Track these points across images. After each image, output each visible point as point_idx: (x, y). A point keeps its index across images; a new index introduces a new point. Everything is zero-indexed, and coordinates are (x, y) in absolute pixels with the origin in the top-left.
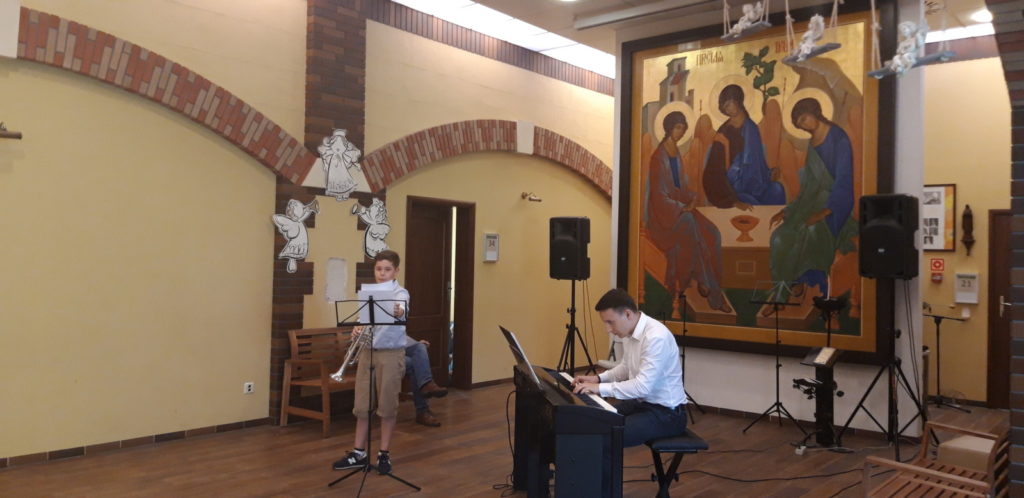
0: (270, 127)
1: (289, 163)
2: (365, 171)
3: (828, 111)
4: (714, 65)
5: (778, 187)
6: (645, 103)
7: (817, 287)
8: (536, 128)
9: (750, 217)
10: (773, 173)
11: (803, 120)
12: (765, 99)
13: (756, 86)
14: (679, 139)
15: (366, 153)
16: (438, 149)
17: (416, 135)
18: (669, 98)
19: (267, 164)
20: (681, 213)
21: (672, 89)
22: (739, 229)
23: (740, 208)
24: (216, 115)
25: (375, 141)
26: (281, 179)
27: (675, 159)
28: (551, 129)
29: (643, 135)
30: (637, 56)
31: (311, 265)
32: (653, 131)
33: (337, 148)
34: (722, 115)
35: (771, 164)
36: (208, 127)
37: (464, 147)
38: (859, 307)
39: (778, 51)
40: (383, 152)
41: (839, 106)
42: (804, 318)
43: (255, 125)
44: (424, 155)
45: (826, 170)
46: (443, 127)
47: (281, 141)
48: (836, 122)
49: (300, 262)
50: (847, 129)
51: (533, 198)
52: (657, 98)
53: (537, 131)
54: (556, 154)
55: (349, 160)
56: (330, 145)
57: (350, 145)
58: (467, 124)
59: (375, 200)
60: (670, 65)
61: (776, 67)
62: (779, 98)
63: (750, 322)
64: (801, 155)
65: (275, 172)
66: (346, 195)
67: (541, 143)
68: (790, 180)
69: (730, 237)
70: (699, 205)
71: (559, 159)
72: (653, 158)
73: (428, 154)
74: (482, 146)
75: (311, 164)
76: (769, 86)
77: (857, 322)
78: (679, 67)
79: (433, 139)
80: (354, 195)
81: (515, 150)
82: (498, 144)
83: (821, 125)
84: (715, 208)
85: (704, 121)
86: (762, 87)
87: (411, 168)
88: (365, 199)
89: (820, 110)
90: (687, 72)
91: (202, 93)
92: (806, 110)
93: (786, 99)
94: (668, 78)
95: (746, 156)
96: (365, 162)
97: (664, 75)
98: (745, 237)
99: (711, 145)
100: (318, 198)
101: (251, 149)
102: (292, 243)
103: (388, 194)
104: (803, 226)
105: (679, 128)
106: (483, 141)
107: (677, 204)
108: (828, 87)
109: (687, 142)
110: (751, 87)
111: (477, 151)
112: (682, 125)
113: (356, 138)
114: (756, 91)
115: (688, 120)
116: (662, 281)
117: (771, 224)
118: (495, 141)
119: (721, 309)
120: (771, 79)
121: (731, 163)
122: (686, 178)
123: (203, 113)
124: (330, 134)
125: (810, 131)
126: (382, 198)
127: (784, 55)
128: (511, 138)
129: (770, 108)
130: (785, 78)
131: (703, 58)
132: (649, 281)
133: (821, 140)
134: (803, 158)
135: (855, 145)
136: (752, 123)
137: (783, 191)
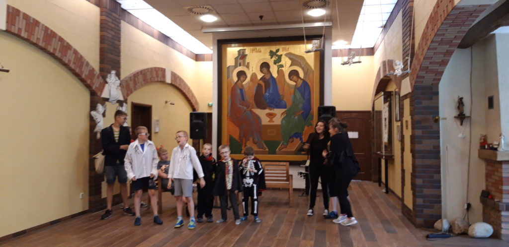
0: (91, 69)
1: (97, 86)
3: (302, 75)
4: (258, 54)
5: (284, 102)
6: (228, 66)
7: (299, 139)
8: (172, 72)
9: (273, 113)
10: (282, 96)
11: (293, 77)
12: (278, 69)
13: (275, 63)
14: (244, 81)
16: (143, 80)
17: (136, 73)
18: (239, 64)
20: (245, 111)
21: (241, 61)
22: (269, 117)
23: (269, 109)
24: (73, 63)
26: (93, 94)
27: (242, 89)
28: (176, 72)
29: (228, 78)
30: (223, 46)
32: (232, 77)
33: (112, 78)
34: (261, 73)
35: (281, 93)
36: (70, 69)
37: (150, 79)
39: (283, 51)
41: (306, 73)
42: (294, 150)
43: (86, 67)
44: (139, 82)
45: (301, 97)
46: (144, 70)
47: (95, 75)
48: (305, 79)
50: (308, 82)
51: (172, 103)
52: (233, 64)
54: (177, 84)
55: (117, 85)
56: (110, 77)
57: (117, 78)
58: (151, 69)
60: (239, 51)
61: (282, 57)
62: (284, 69)
63: (274, 153)
64: (292, 90)
65: (91, 91)
66: (115, 102)
67: (173, 78)
68: (288, 99)
69: (265, 121)
70: (252, 108)
72: (232, 88)
74: (156, 79)
76: (280, 64)
78: (243, 53)
79: (141, 75)
80: (118, 101)
81: (165, 82)
82: (160, 78)
83: (299, 80)
84: (259, 109)
85: (254, 76)
86: (277, 64)
88: (121, 103)
89: (299, 75)
90: (246, 55)
92: (293, 74)
93: (286, 69)
94: (238, 57)
95: (271, 90)
97: (237, 55)
98: (271, 121)
99: (257, 85)
101: (84, 80)
102: (98, 124)
103: (128, 101)
104: (293, 116)
105: (243, 77)
106: (156, 77)
107: (243, 108)
108: (302, 66)
110: (273, 64)
111: (154, 81)
112: (245, 76)
114: (275, 65)
115: (247, 74)
117: (282, 115)
119: (262, 149)
120: (280, 61)
121: (265, 92)
122: (247, 97)
123: (69, 61)
125: (296, 82)
127: (285, 52)
128: (164, 76)
129: (280, 72)
130: (286, 61)
131: (253, 50)
132: (231, 139)
133: (299, 85)
134: (293, 92)
135: (311, 88)
136: (273, 78)
137: (286, 104)
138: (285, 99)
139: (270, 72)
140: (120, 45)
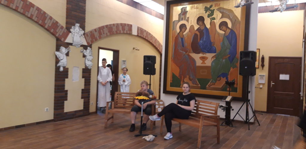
0: (55, 22)
1: (61, 34)
2: (85, 38)
3: (230, 25)
4: (196, 10)
5: (214, 48)
6: (173, 21)
7: (225, 78)
8: (138, 27)
9: (205, 57)
10: (213, 43)
11: (222, 28)
12: (211, 21)
13: (208, 17)
14: (184, 32)
15: (86, 32)
16: (108, 32)
17: (102, 27)
18: (181, 19)
19: (53, 34)
20: (184, 55)
21: (183, 16)
22: (202, 60)
23: (202, 54)
24: (36, 17)
25: (88, 28)
26: (58, 40)
27: (183, 38)
28: (142, 28)
29: (173, 30)
30: (171, 6)
31: (68, 69)
32: (176, 29)
33: (76, 29)
34: (198, 25)
36: (33, 20)
37: (116, 32)
38: (237, 84)
39: (215, 6)
40: (91, 32)
41: (233, 24)
42: (221, 87)
43: (50, 20)
44: (104, 34)
45: (229, 43)
46: (110, 25)
47: (58, 26)
48: (232, 29)
49: (64, 67)
50: (235, 31)
51: (137, 49)
52: (177, 19)
53: (138, 28)
54: (144, 36)
55: (80, 34)
56: (74, 28)
57: (81, 29)
58: (117, 24)
59: (89, 48)
60: (182, 9)
61: (214, 11)
62: (215, 21)
63: (204, 88)
64: (221, 38)
65: (56, 37)
66: (79, 46)
67: (139, 32)
68: (218, 46)
69: (199, 63)
70: (190, 52)
71: (144, 37)
72: (176, 38)
73: (105, 33)
74: (122, 32)
75: (67, 35)
76: (212, 17)
77: (236, 88)
78: (185, 10)
79: (107, 28)
80: (82, 46)
81: (132, 34)
82: (127, 31)
83: (228, 30)
84: (195, 54)
85: (192, 27)
86: (210, 17)
87: (100, 38)
88: (85, 47)
89: (228, 25)
90: (187, 11)
91: (32, 9)
92: (223, 25)
93: (217, 21)
94: (181, 13)
95: (204, 38)
96: (85, 35)
97: (180, 12)
98: (203, 63)
99: (194, 34)
100: (70, 46)
101: (48, 29)
102: (62, 61)
103: (93, 46)
104: (222, 60)
105: (184, 29)
106: (122, 30)
107: (183, 52)
108: (230, 18)
109: (186, 33)
110: (207, 17)
111: (120, 33)
112: (185, 28)
113: (83, 27)
114: (208, 18)
115: (187, 27)
116: (178, 76)
117: (212, 59)
118: (126, 30)
119: (196, 84)
120: (213, 15)
122: (186, 44)
123: (32, 15)
124: (74, 25)
125: (224, 31)
126: (91, 47)
127: (217, 8)
128: (130, 30)
129: (212, 24)
130: (218, 15)
131: (192, 7)
132: (174, 76)
133: (227, 34)
134: (222, 39)
135: (237, 36)
136: (207, 28)
137: (216, 49)
138: (215, 46)
139: (204, 23)
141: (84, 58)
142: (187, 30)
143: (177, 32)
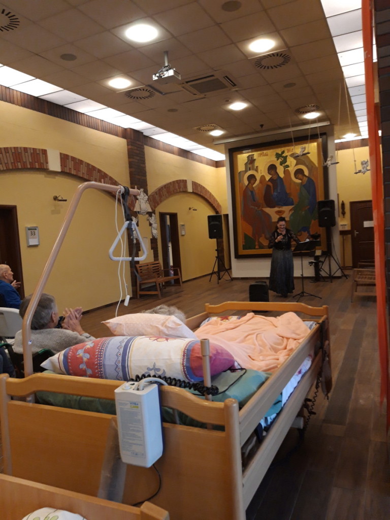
4: (265, 157)
5: (291, 199)
6: (239, 171)
9: (282, 211)
10: (289, 194)
11: (298, 176)
12: (285, 169)
13: (281, 164)
14: (254, 183)
16: (167, 193)
17: (161, 187)
18: (248, 169)
20: (257, 211)
21: (250, 166)
23: (278, 207)
27: (253, 191)
28: (196, 181)
29: (240, 182)
30: (234, 153)
32: (243, 181)
33: (141, 195)
34: (269, 175)
37: (173, 191)
39: (288, 152)
40: (153, 195)
41: (310, 173)
45: (307, 193)
46: (167, 184)
48: (310, 177)
49: (136, 239)
51: (194, 209)
52: (244, 170)
53: (193, 183)
54: (198, 191)
55: (145, 200)
57: (145, 194)
58: (174, 182)
59: (153, 214)
60: (248, 157)
61: (287, 158)
62: (289, 169)
66: (145, 213)
67: (194, 187)
68: (295, 197)
69: (275, 218)
72: (244, 191)
73: (164, 195)
74: (178, 190)
76: (285, 164)
78: (252, 158)
79: (165, 189)
80: (148, 213)
81: (187, 191)
82: (183, 188)
83: (305, 178)
84: (269, 208)
85: (263, 177)
86: (283, 165)
89: (304, 173)
90: (255, 160)
92: (299, 172)
93: (292, 169)
94: (248, 161)
95: (279, 189)
97: (246, 161)
99: (265, 186)
104: (300, 212)
106: (178, 188)
107: (255, 208)
108: (306, 165)
110: (279, 165)
111: (177, 192)
112: (254, 179)
114: (281, 166)
115: (256, 177)
117: (290, 212)
118: (181, 188)
120: (286, 162)
121: (274, 192)
122: (257, 198)
125: (301, 180)
127: (290, 153)
128: (185, 186)
129: (286, 172)
130: (291, 162)
131: (260, 155)
132: (246, 236)
133: (304, 183)
134: (299, 189)
135: (316, 185)
136: (280, 178)
137: (293, 201)
138: (292, 197)
139: (277, 173)
140: (145, 167)
141: (150, 227)
142: (258, 182)
143: (245, 185)
